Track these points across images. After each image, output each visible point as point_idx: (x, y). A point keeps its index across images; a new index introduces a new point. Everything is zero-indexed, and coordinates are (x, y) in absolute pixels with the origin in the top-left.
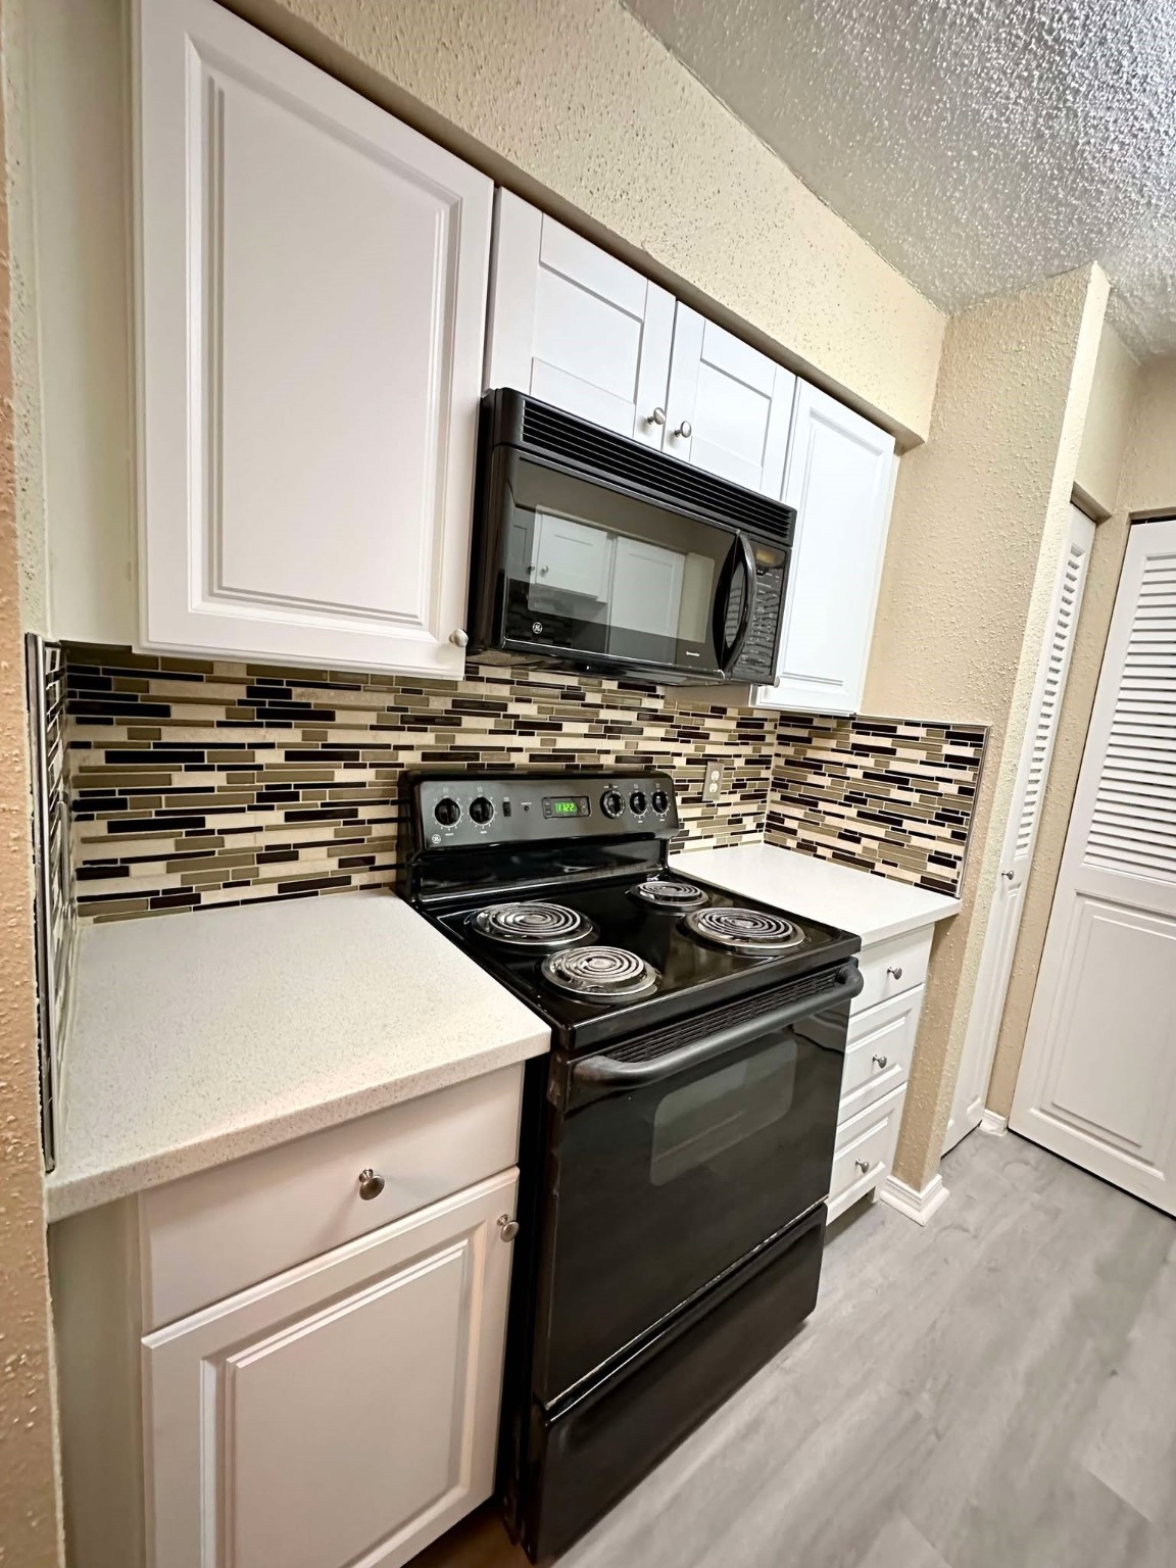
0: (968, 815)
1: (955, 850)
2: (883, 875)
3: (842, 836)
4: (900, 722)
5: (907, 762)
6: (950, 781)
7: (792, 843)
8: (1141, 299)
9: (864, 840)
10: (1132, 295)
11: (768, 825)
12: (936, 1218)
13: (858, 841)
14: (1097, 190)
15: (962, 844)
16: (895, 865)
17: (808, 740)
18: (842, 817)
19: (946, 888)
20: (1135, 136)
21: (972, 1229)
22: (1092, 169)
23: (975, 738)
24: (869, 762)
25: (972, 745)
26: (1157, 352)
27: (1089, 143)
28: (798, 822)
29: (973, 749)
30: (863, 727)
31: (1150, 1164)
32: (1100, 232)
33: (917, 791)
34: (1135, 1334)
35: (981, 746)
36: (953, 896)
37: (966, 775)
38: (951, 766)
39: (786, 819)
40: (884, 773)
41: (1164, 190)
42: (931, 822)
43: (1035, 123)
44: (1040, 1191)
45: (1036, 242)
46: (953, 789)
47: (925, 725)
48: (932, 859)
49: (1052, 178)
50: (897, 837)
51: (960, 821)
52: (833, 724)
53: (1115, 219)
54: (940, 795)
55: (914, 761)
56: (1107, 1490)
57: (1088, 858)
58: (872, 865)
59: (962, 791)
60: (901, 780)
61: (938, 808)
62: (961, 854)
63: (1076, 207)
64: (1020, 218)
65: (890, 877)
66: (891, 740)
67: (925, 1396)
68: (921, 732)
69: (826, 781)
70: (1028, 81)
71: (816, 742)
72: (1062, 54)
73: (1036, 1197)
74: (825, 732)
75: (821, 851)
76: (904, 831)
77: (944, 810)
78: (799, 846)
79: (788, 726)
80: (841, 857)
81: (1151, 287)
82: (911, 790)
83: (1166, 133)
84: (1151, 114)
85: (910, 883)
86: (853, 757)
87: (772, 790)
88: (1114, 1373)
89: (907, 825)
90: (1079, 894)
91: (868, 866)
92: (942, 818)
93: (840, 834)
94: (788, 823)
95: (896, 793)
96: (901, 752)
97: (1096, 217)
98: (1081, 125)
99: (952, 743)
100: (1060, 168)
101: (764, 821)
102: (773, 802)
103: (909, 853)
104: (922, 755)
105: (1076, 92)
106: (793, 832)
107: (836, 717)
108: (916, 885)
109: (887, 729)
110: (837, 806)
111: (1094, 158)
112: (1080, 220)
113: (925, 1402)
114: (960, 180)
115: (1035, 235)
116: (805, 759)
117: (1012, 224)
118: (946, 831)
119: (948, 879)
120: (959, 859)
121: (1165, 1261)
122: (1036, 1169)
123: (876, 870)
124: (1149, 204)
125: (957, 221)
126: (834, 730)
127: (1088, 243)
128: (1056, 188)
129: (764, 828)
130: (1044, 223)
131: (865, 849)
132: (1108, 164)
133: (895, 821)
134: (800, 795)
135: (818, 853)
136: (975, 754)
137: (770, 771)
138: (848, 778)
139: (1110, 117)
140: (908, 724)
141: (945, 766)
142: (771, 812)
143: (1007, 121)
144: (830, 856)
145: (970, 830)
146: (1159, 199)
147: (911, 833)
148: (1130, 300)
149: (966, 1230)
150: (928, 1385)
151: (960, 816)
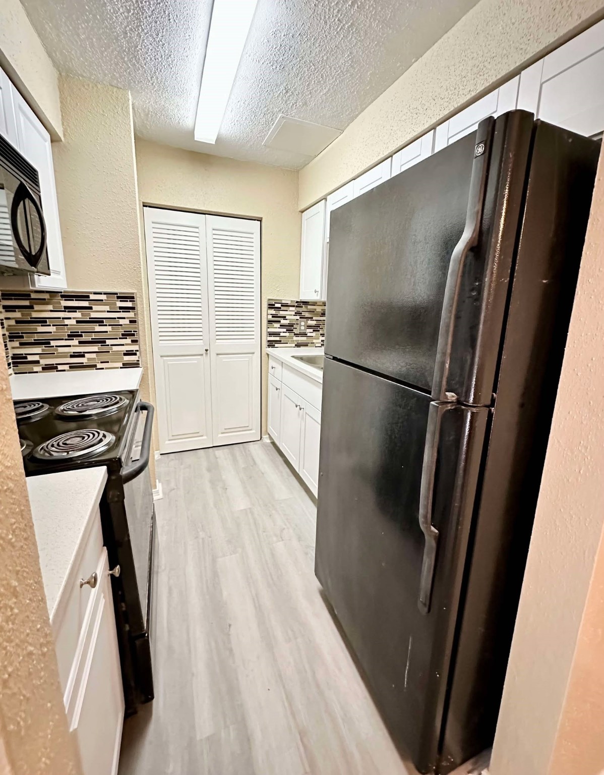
0: (136, 331)
1: (134, 348)
2: (103, 369)
3: (72, 356)
4: (91, 293)
5: (99, 312)
6: (124, 318)
7: (36, 369)
8: (140, 114)
9: (86, 355)
10: (137, 110)
11: (14, 363)
12: (164, 493)
13: (83, 356)
14: (139, 67)
15: (137, 344)
16: (108, 362)
17: (31, 307)
18: (70, 346)
19: (135, 365)
20: (156, 60)
21: (175, 487)
22: (139, 58)
23: (131, 298)
24: (78, 315)
25: (130, 301)
26: (139, 135)
27: (141, 50)
28: (38, 356)
29: (131, 303)
30: (68, 297)
31: (202, 436)
32: (135, 82)
33: (109, 325)
34: (224, 477)
35: (134, 301)
36: (139, 367)
37: (131, 315)
38: (123, 312)
39: (28, 356)
40: (88, 319)
41: (158, 83)
42: (120, 338)
43: (126, 27)
44: (182, 464)
45: (110, 69)
46: (127, 322)
47: (105, 294)
48: (125, 354)
49: (125, 51)
50: (105, 349)
51: (133, 335)
52: (47, 296)
53: (141, 81)
54: (121, 325)
55: (105, 311)
56: (241, 510)
57: (161, 342)
58: (95, 366)
59: (131, 322)
60: (100, 322)
61: (122, 331)
62: (138, 349)
63: (129, 67)
64: (107, 55)
65: (107, 368)
66: (87, 302)
67: (201, 533)
68: (103, 297)
69: (52, 329)
70: (129, 11)
71: (36, 307)
72: (143, 14)
73: (182, 466)
74: (43, 301)
75: (60, 367)
76: (108, 345)
77: (124, 331)
78: (43, 369)
79: (11, 299)
80: (73, 367)
81: (144, 111)
82: (106, 325)
83: (164, 66)
84: (162, 56)
85: (117, 368)
86: (66, 313)
87: (10, 341)
88: (226, 489)
89: (108, 342)
90: (161, 356)
91: (94, 366)
92: (125, 336)
93: (70, 355)
94: (30, 358)
95: (98, 328)
96: (95, 308)
97: (135, 76)
98: (141, 42)
99: (121, 301)
100: (129, 50)
101: (10, 361)
102: (13, 348)
103: (113, 355)
104: (107, 308)
105: (143, 30)
106: (37, 362)
107: (47, 292)
108: (121, 368)
109: (84, 297)
110: (64, 341)
111: (141, 56)
112: (129, 73)
113: (202, 535)
114: (88, 21)
115: (111, 66)
116: (31, 318)
117: (103, 55)
118: (128, 341)
119: (134, 361)
120: (137, 351)
121: (217, 458)
122: (176, 459)
123: (98, 367)
124: (153, 84)
125: (78, 35)
126: (48, 299)
127: (129, 84)
128: (125, 55)
129: (12, 365)
130: (117, 64)
131: (89, 359)
132: (145, 62)
133: (102, 342)
134: (34, 340)
135: (59, 369)
136: (132, 305)
137: (5, 329)
138: (67, 325)
139: (151, 48)
140: (95, 293)
141: (120, 312)
142: (14, 354)
143: (116, 17)
144: (68, 368)
145: (139, 338)
146: (156, 84)
147: (111, 345)
148: (136, 112)
149: (174, 489)
150: (199, 530)
151: (133, 333)
